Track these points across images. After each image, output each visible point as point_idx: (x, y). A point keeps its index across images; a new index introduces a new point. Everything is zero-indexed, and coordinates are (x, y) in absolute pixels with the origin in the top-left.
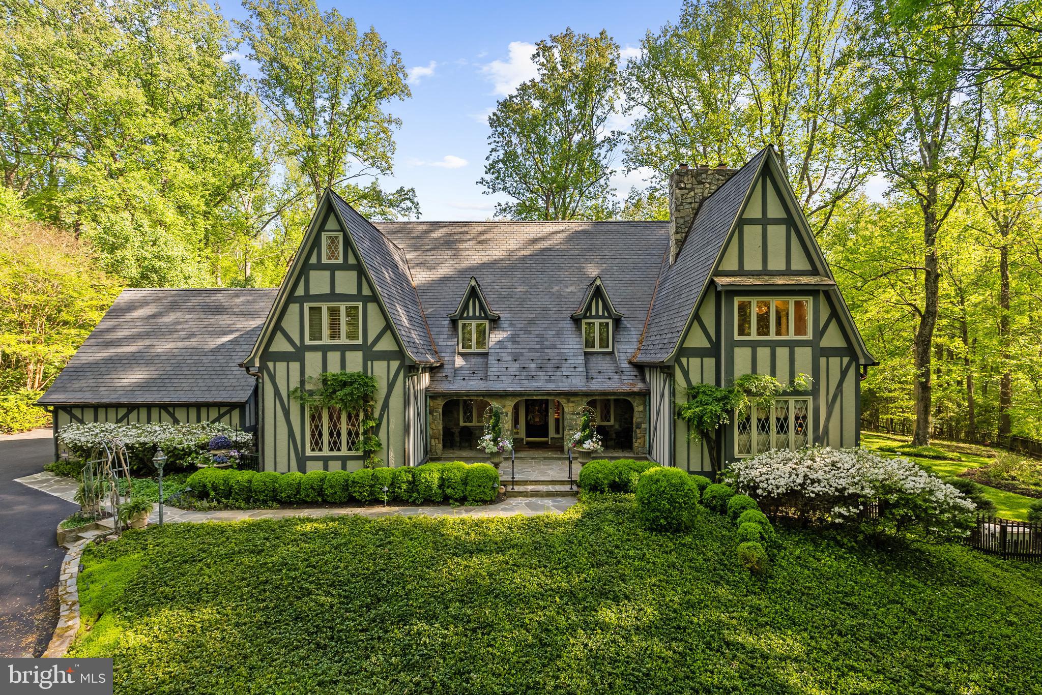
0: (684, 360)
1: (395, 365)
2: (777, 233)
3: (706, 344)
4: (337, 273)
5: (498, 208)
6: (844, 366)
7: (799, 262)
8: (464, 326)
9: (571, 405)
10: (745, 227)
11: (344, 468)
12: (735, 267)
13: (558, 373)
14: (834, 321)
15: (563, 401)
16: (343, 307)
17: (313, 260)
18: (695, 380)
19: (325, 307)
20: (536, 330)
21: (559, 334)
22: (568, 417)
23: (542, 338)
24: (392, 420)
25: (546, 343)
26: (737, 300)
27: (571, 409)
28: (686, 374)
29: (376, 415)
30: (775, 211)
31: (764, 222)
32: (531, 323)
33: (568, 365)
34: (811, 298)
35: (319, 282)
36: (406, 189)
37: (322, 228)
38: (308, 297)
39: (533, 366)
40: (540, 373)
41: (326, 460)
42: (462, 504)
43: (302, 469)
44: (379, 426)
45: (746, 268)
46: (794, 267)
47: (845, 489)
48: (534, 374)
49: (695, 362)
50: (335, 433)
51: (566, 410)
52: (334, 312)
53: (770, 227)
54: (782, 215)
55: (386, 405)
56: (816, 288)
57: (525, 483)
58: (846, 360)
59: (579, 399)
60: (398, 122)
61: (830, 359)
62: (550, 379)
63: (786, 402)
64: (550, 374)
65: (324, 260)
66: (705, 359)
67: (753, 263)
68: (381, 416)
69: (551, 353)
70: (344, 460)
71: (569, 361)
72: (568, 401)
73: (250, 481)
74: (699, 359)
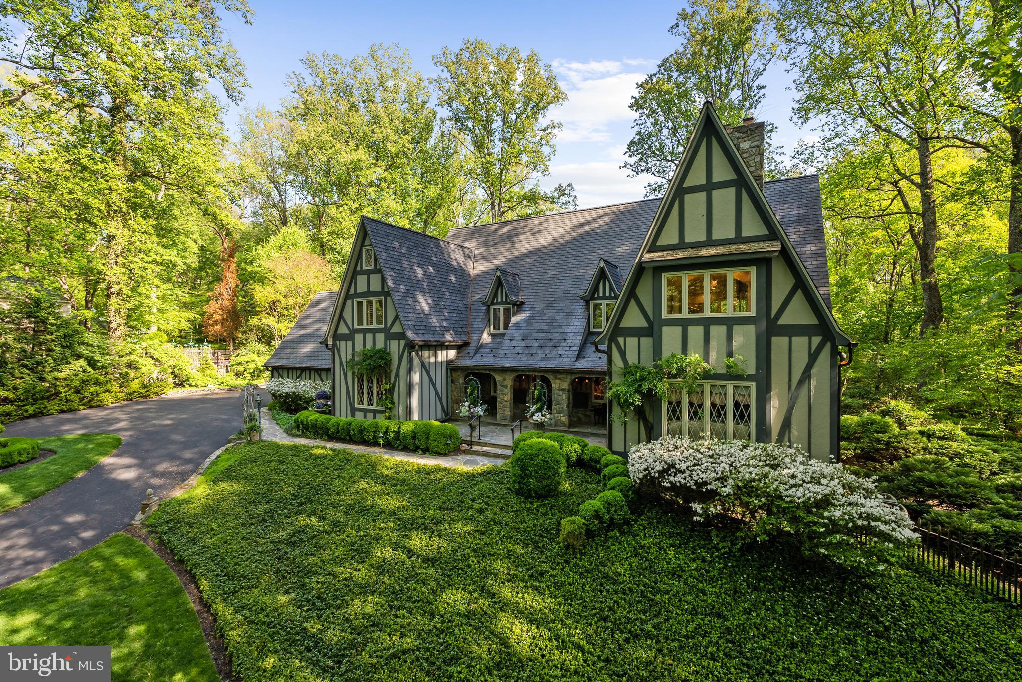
0: (621, 340)
1: (402, 342)
2: (724, 198)
3: (643, 323)
4: (372, 276)
5: (648, 188)
6: (814, 348)
7: (752, 227)
8: (494, 310)
9: (558, 381)
10: (686, 196)
11: (375, 417)
12: (675, 241)
13: (555, 352)
14: (799, 294)
15: (551, 377)
16: (374, 300)
17: (359, 269)
18: (632, 359)
19: (365, 301)
20: (550, 313)
21: (568, 316)
22: (556, 392)
23: (553, 319)
24: (401, 385)
25: (555, 324)
26: (665, 277)
27: (558, 385)
28: (623, 354)
29: (392, 381)
30: (723, 172)
31: (709, 187)
32: (549, 306)
33: (565, 345)
34: (754, 268)
35: (361, 284)
36: (564, 186)
37: (363, 245)
38: (357, 295)
39: (536, 345)
40: (539, 352)
41: (365, 411)
42: (424, 453)
43: (353, 415)
44: (394, 387)
45: (687, 241)
46: (745, 233)
47: (705, 483)
48: (534, 352)
49: (632, 342)
50: (370, 394)
51: (554, 386)
52: (370, 303)
53: (715, 193)
54: (731, 176)
55: (397, 375)
56: (767, 256)
57: (485, 444)
58: (816, 340)
59: (564, 376)
60: (560, 126)
61: (794, 339)
62: (546, 357)
63: (723, 386)
64: (547, 352)
65: (365, 268)
66: (642, 339)
67: (695, 233)
68: (395, 381)
69: (556, 333)
70: (375, 412)
71: (568, 341)
72: (556, 378)
73: (317, 420)
74: (636, 339)
